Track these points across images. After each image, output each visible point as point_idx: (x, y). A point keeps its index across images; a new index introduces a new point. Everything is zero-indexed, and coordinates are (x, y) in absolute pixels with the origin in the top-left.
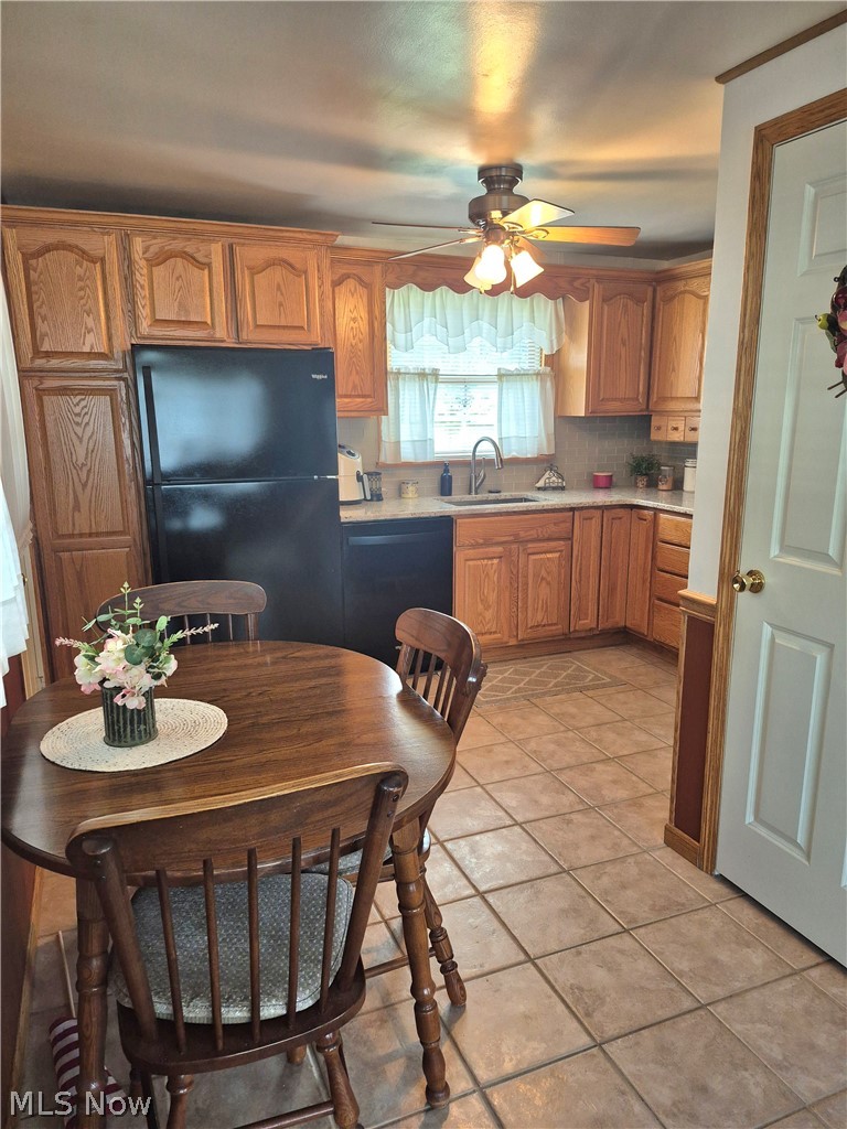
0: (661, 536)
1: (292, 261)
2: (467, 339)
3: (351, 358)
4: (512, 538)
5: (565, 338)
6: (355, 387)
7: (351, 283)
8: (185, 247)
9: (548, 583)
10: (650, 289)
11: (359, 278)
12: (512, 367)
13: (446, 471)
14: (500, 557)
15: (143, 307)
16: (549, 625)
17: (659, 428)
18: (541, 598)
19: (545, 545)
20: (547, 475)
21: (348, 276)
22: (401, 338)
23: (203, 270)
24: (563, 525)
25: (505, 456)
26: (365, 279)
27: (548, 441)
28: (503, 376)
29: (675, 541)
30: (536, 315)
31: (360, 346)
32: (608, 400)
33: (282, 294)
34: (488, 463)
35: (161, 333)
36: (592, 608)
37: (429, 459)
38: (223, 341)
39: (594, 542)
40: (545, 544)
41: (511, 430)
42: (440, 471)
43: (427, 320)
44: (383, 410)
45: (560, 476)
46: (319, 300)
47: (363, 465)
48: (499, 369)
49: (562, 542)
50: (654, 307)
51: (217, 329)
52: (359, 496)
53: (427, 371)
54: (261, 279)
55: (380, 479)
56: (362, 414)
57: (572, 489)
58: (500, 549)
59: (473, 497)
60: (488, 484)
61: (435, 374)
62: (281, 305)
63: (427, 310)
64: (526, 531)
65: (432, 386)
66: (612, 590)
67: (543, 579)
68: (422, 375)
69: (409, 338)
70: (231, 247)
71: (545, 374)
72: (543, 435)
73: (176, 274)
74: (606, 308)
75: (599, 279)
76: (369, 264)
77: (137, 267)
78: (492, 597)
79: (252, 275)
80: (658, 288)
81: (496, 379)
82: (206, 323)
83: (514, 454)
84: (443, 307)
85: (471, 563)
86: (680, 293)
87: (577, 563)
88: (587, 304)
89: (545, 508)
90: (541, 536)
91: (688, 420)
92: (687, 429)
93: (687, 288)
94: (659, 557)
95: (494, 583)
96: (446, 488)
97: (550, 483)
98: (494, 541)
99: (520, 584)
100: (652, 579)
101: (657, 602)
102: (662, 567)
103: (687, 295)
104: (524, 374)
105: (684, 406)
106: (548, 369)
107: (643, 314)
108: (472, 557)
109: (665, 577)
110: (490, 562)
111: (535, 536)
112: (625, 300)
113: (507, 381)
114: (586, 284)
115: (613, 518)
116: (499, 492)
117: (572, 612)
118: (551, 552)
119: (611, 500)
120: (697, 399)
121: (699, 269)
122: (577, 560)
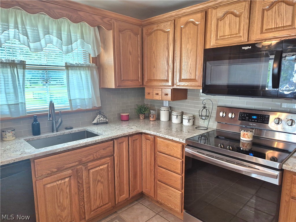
0: (159, 149)
2: (43, 44)
4: (77, 163)
5: (102, 50)
9: (102, 183)
10: (140, 29)
12: (74, 62)
13: (35, 120)
14: (70, 177)
17: (149, 94)
18: (98, 192)
20: (98, 117)
24: (108, 149)
25: (74, 109)
27: (97, 100)
28: (68, 67)
29: (166, 153)
32: (125, 80)
36: (126, 188)
37: (21, 115)
39: (125, 154)
40: (98, 162)
41: (76, 95)
42: (31, 121)
43: (12, 30)
45: (105, 117)
48: (66, 63)
49: (108, 158)
50: (142, 37)
57: (111, 122)
58: (70, 172)
59: (56, 134)
60: (65, 124)
61: (23, 65)
63: (12, 24)
64: (86, 157)
65: (20, 71)
66: (135, 176)
67: (99, 181)
68: (13, 64)
71: (92, 67)
72: (94, 97)
74: (121, 35)
75: (116, 20)
78: (66, 202)
80: (144, 29)
83: (79, 108)
85: (49, 186)
86: (155, 31)
87: (117, 167)
88: (111, 31)
89: (97, 142)
90: (96, 158)
91: (163, 90)
92: (163, 94)
93: (158, 28)
94: (158, 159)
95: (67, 193)
96: (36, 131)
97: (99, 121)
98: (65, 167)
99: (85, 189)
100: (155, 170)
101: (158, 182)
102: (160, 165)
103: (159, 31)
104: (81, 67)
105: (161, 84)
106: (94, 65)
107: (138, 40)
108: (49, 182)
109: (163, 171)
110: (63, 181)
111: (92, 158)
112: (130, 32)
113: (71, 70)
114: (110, 22)
115: (134, 140)
116: (72, 128)
117: (116, 194)
118: (103, 165)
119: (132, 131)
120: (167, 81)
121: (164, 19)
122: (117, 165)
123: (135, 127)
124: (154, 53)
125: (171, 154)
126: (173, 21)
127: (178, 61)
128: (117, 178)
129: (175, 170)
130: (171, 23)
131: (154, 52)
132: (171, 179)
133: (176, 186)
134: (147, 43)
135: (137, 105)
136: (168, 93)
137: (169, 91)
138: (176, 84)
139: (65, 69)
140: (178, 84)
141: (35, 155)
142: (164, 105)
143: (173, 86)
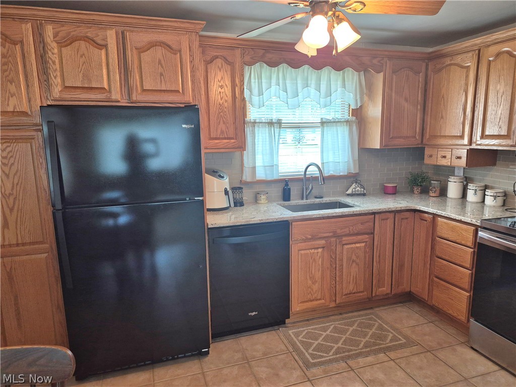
0: (439, 234)
1: (170, 43)
2: (301, 99)
3: (220, 113)
4: (331, 234)
5: (366, 98)
6: (222, 132)
7: (219, 62)
8: (87, 32)
9: (357, 264)
10: (424, 64)
11: (225, 58)
12: (330, 117)
13: (287, 185)
14: (323, 247)
15: (55, 78)
16: (357, 293)
17: (431, 156)
18: (352, 274)
19: (354, 238)
20: (353, 186)
21: (217, 57)
22: (255, 99)
23: (101, 49)
24: (367, 224)
25: (326, 174)
26: (230, 59)
27: (354, 165)
28: (324, 123)
29: (450, 239)
30: (346, 83)
31: (226, 104)
32: (396, 138)
33: (162, 67)
34: (315, 179)
35: (70, 96)
36: (387, 279)
37: (275, 177)
38: (119, 101)
39: (389, 235)
41: (330, 157)
42: (283, 185)
43: (273, 88)
44: (242, 147)
45: (362, 187)
46: (191, 72)
47: (230, 183)
48: (322, 119)
49: (367, 236)
50: (426, 76)
51: (113, 93)
52: (226, 205)
53: (274, 121)
54: (146, 57)
55: (242, 192)
56: (227, 150)
57: (370, 194)
58: (323, 242)
59: (304, 202)
60: (315, 192)
61: (279, 123)
62: (161, 75)
63: (274, 81)
64: (342, 229)
65: (277, 130)
66: (401, 266)
67: (353, 261)
68: (271, 123)
69: (261, 99)
70: (123, 33)
71: (352, 121)
72: (351, 160)
73: (80, 53)
74: (394, 77)
75: (390, 58)
76: (232, 48)
77: (49, 48)
78: (318, 275)
79: (139, 53)
80: (430, 64)
81: (319, 125)
82: (104, 88)
83: (332, 173)
84: (284, 79)
85: (302, 252)
86: (447, 66)
87: (377, 249)
88: (382, 74)
89: (355, 213)
90: (352, 232)
91: (454, 152)
92: (454, 158)
93: (452, 62)
94: (437, 248)
95: (319, 265)
96: (286, 196)
97: (355, 191)
98: (319, 236)
99: (337, 266)
100: (432, 262)
101: (435, 279)
102: (440, 255)
103: (452, 67)
104: (338, 122)
105: (450, 142)
106: (354, 118)
107: (419, 81)
108: (304, 248)
109: (442, 263)
110: (316, 251)
111: (348, 232)
112: (407, 71)
113: (327, 126)
114: (381, 62)
115: (402, 219)
116: (322, 198)
117: (374, 283)
118: (359, 243)
119: (400, 206)
120: (462, 137)
121: (463, 48)
122: (377, 247)
123: (406, 202)
124: (443, 97)
125: (457, 241)
126: (477, 51)
127: (480, 109)
128: (377, 263)
129: (461, 264)
130: (473, 55)
131: (443, 95)
132: (455, 276)
133: (462, 286)
134: (433, 83)
135: (410, 172)
136: (462, 156)
137: (464, 153)
138: (475, 142)
139: (320, 125)
140: (478, 143)
141: (294, 217)
142: (456, 174)
143: (471, 145)
